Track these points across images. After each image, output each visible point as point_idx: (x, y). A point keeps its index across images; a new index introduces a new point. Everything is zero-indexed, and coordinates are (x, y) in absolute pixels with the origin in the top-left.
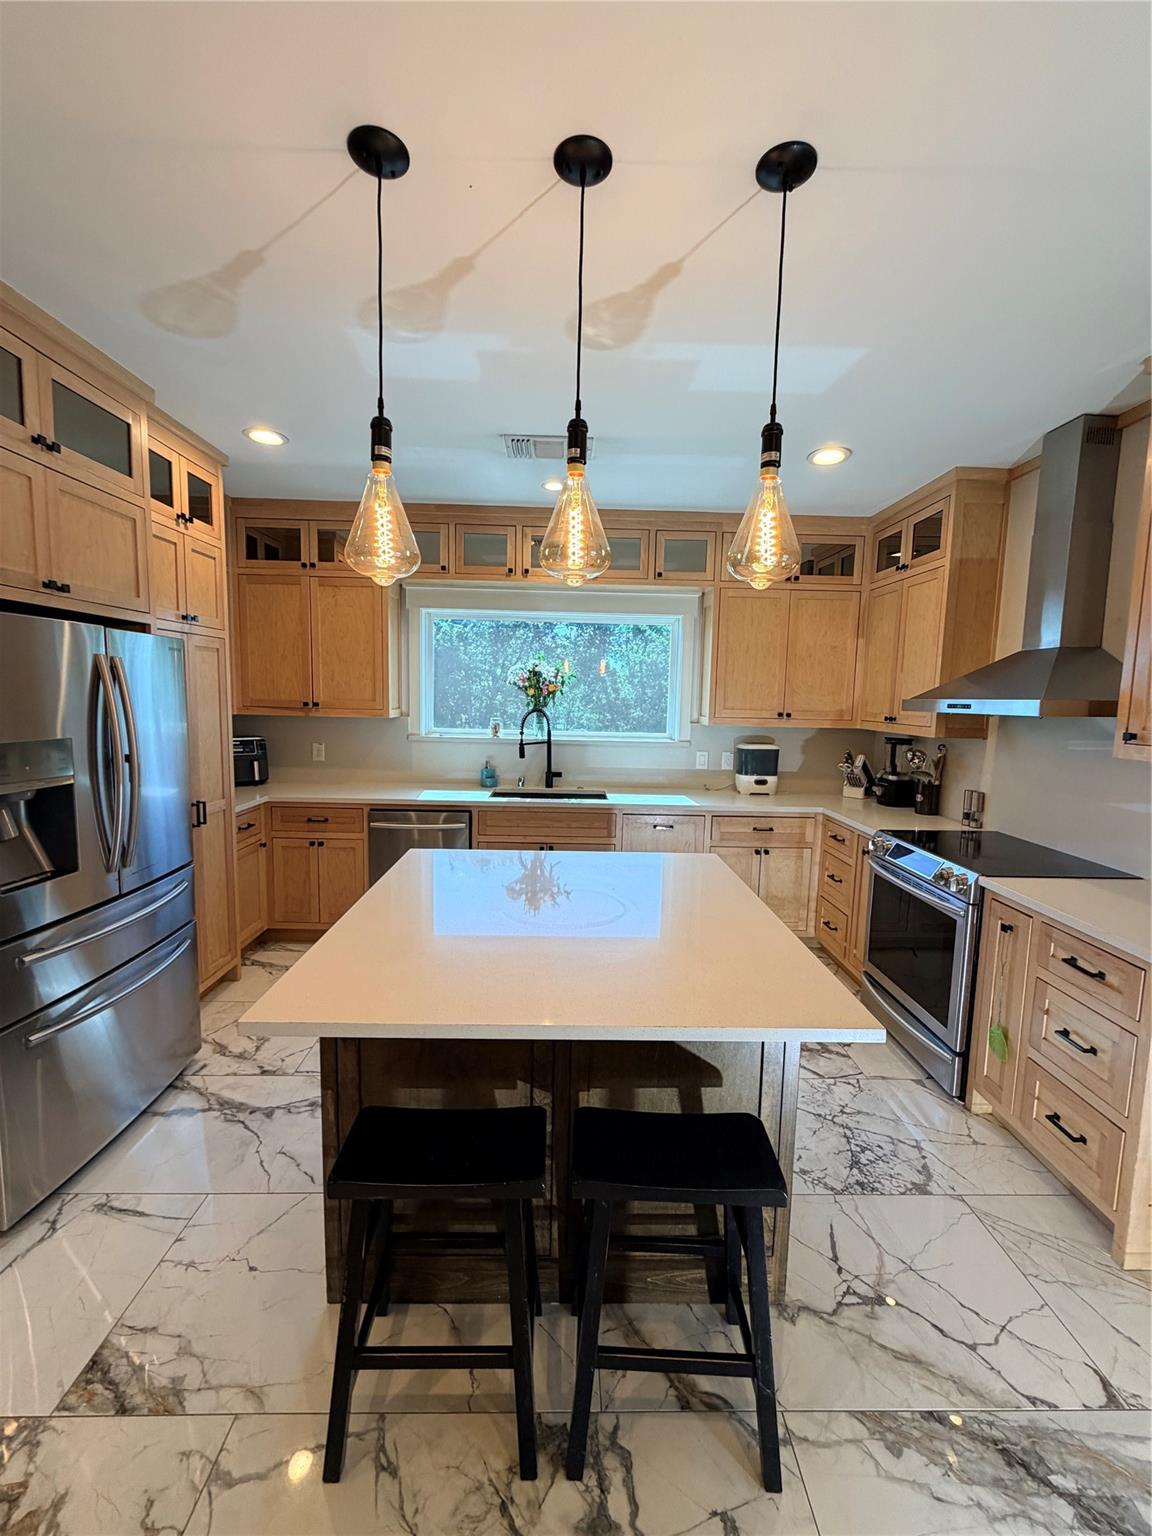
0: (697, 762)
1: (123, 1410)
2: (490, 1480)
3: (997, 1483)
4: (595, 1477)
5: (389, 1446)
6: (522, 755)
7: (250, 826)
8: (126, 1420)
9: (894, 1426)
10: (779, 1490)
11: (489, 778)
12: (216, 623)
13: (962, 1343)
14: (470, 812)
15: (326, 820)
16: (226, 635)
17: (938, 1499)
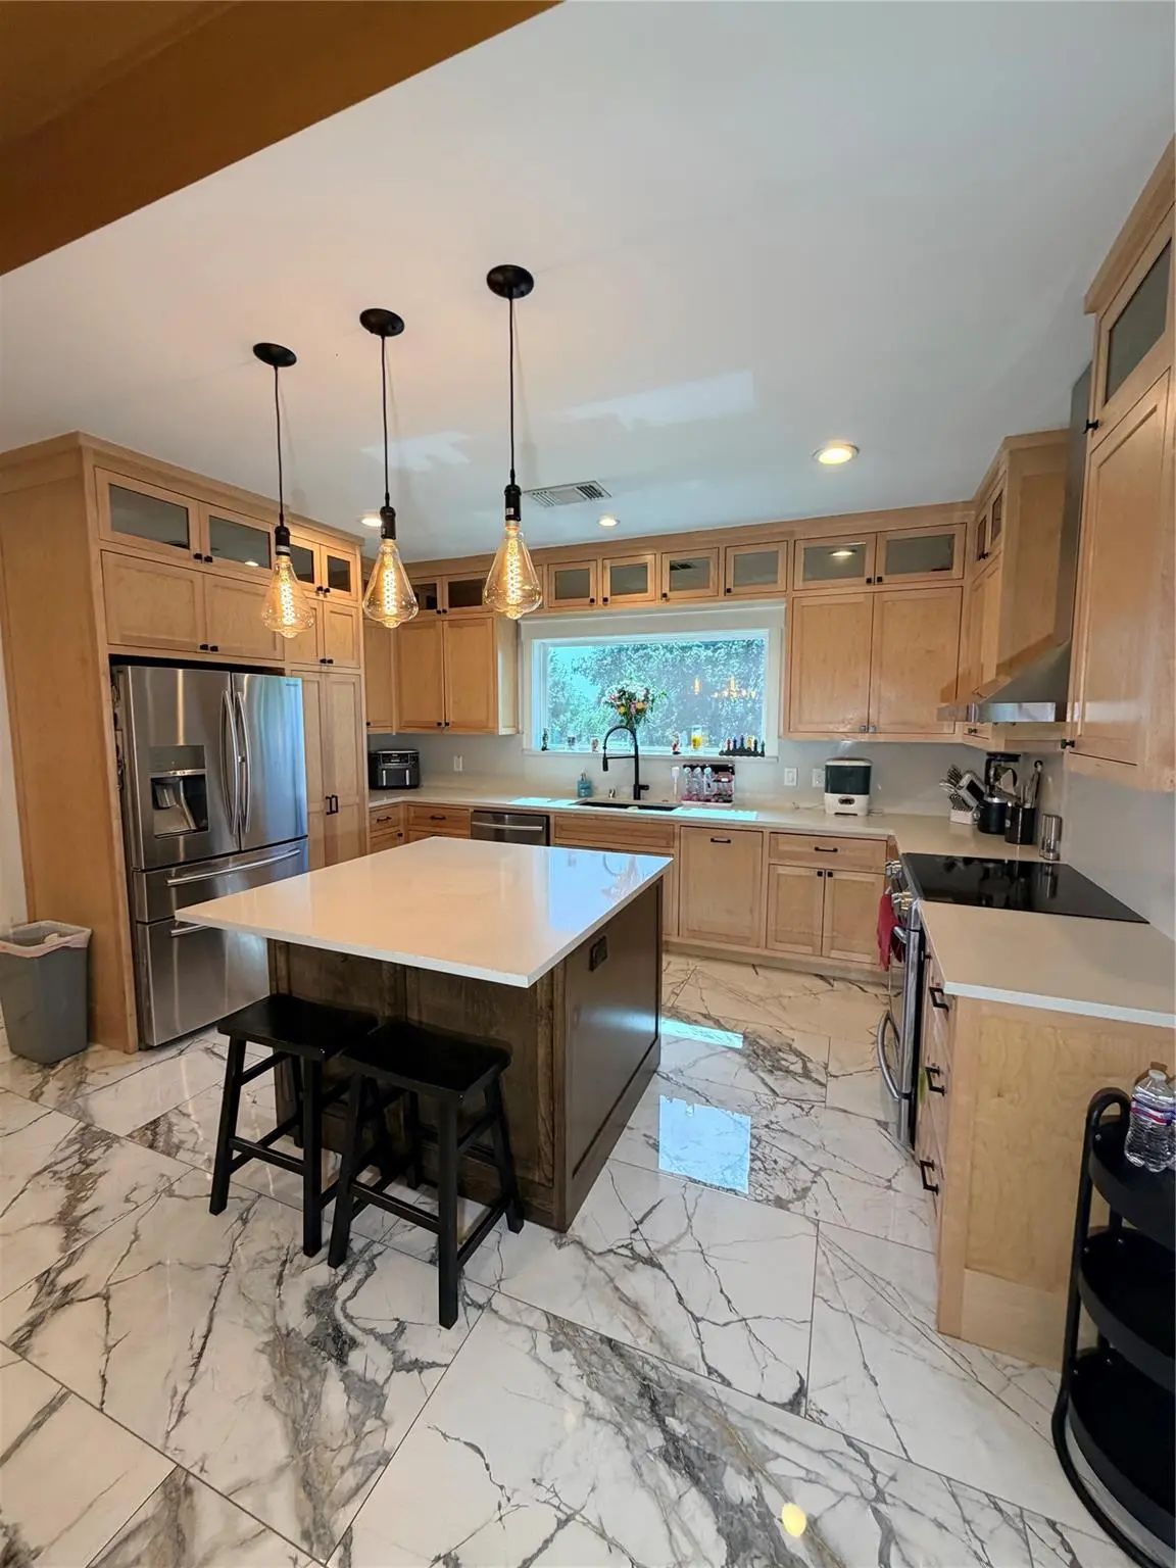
2: (288, 1249)
3: (619, 1401)
4: (345, 1271)
5: (252, 1211)
6: (606, 768)
7: (388, 818)
9: (571, 1333)
10: (449, 1327)
11: (586, 787)
12: (353, 664)
13: (691, 1313)
14: (548, 817)
15: (444, 818)
16: (362, 672)
17: (559, 1386)
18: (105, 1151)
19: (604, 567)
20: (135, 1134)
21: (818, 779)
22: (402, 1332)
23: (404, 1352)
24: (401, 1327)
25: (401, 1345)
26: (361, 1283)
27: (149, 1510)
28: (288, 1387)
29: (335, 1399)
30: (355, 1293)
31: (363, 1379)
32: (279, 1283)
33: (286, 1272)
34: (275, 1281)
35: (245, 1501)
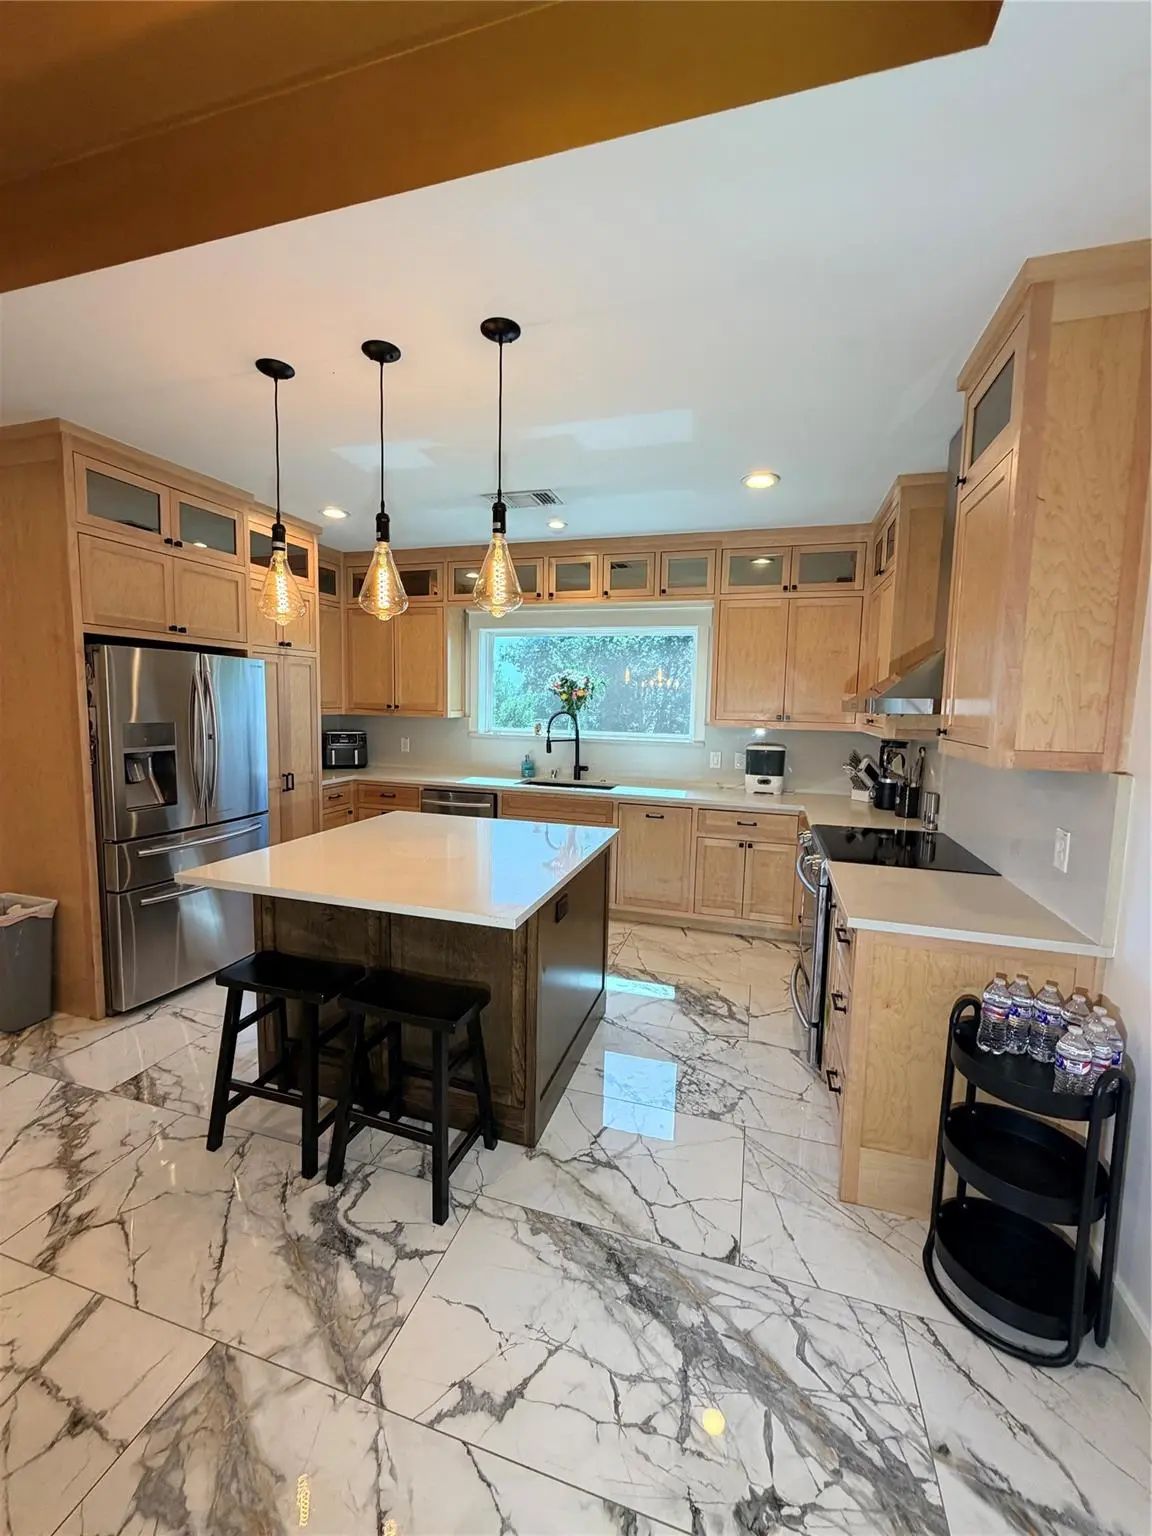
0: (711, 761)
1: (137, 1099)
2: (287, 1174)
3: (590, 1266)
4: (343, 1188)
5: (247, 1145)
6: (549, 750)
7: (339, 796)
8: (137, 1102)
9: (547, 1221)
10: (441, 1224)
11: (529, 769)
12: (310, 647)
13: (645, 1200)
14: (495, 796)
15: (394, 796)
16: (317, 655)
17: (540, 1259)
18: (91, 1105)
19: (550, 565)
20: (118, 1089)
21: (740, 762)
22: (401, 1230)
23: (405, 1245)
24: (400, 1227)
25: (401, 1240)
26: (358, 1196)
27: (198, 1375)
28: (306, 1278)
29: (348, 1282)
30: (354, 1204)
31: (371, 1268)
32: (284, 1201)
33: (288, 1192)
34: (279, 1200)
35: (284, 1361)
